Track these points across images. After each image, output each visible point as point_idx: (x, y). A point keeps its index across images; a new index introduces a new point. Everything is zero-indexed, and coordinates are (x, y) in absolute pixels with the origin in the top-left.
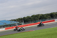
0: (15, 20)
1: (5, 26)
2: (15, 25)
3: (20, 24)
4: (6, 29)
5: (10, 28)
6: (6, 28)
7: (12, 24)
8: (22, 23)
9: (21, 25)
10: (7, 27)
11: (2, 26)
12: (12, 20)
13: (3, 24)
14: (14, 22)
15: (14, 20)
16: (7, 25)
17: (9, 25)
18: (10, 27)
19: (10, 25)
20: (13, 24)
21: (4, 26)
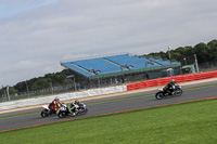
0: (164, 56)
1: (126, 75)
2: (165, 75)
3: (185, 71)
4: (129, 88)
5: (145, 86)
6: (130, 83)
7: (151, 71)
8: (192, 66)
9: (187, 72)
10: (134, 80)
11: (113, 78)
12: (153, 54)
13: (118, 71)
14: (160, 61)
15: (161, 53)
16: (133, 74)
17: (140, 73)
18: (146, 81)
19: (146, 75)
20: (155, 71)
21: (121, 79)
